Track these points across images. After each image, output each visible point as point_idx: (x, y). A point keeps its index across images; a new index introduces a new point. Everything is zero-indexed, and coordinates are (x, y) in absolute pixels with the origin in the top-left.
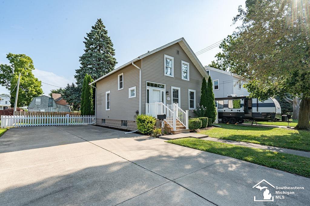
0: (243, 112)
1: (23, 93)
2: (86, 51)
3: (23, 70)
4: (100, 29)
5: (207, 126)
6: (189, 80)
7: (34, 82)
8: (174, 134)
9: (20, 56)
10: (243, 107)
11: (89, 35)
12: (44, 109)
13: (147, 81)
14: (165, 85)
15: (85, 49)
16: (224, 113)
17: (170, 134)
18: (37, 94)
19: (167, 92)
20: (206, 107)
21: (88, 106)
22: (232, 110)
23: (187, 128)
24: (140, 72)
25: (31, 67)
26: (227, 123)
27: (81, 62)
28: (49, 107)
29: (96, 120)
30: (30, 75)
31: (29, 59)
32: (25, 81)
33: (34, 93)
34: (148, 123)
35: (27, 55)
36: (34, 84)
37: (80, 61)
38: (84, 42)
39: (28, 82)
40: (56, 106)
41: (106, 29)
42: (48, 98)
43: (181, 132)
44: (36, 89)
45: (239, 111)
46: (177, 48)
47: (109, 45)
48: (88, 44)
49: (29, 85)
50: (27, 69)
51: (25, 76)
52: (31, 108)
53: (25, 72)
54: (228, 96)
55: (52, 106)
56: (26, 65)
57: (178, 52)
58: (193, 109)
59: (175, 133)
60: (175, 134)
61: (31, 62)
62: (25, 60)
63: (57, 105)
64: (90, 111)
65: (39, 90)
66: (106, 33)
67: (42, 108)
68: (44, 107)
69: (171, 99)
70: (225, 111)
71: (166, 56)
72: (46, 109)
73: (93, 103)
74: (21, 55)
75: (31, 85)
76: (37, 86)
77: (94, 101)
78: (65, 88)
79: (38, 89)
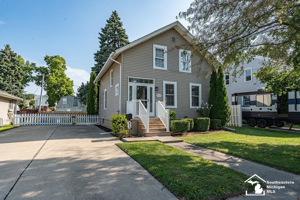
0: (276, 111)
1: (56, 93)
2: (101, 47)
3: (57, 71)
4: (114, 22)
5: (208, 129)
6: (190, 72)
7: (66, 82)
8: (145, 137)
9: (55, 58)
10: (276, 104)
11: (103, 30)
12: (70, 108)
13: (129, 77)
14: (154, 79)
15: (100, 45)
16: (251, 112)
17: (141, 136)
18: (68, 93)
19: (156, 88)
20: (212, 105)
21: (92, 106)
22: (261, 109)
23: (168, 131)
24: (121, 66)
25: (64, 67)
26: (255, 127)
27: (96, 59)
28: (74, 106)
29: (100, 120)
30: (62, 75)
31: (62, 59)
32: (58, 81)
33: (65, 93)
34: (119, 123)
35: (61, 56)
36: (65, 84)
37: (94, 58)
38: (99, 38)
39: (60, 82)
40: (80, 106)
41: (121, 21)
42: (73, 97)
43: (156, 135)
44: (67, 89)
45: (271, 110)
46: (172, 35)
47: (123, 38)
48: (103, 39)
49: (61, 84)
50: (60, 69)
51: (59, 77)
52: (59, 108)
53: (58, 73)
54: (258, 90)
55: (77, 105)
56: (59, 66)
57: (174, 40)
58: (198, 108)
59: (147, 135)
60: (147, 137)
61: (64, 63)
62: (58, 61)
63: (82, 104)
64: (94, 111)
65: (70, 90)
66: (120, 25)
67: (68, 108)
68: (70, 107)
69: (162, 96)
70: (251, 110)
71: (155, 46)
72: (72, 108)
73: (97, 102)
74: (56, 56)
75: (63, 85)
76: (68, 86)
77: (98, 100)
78: (80, 87)
79: (69, 88)
